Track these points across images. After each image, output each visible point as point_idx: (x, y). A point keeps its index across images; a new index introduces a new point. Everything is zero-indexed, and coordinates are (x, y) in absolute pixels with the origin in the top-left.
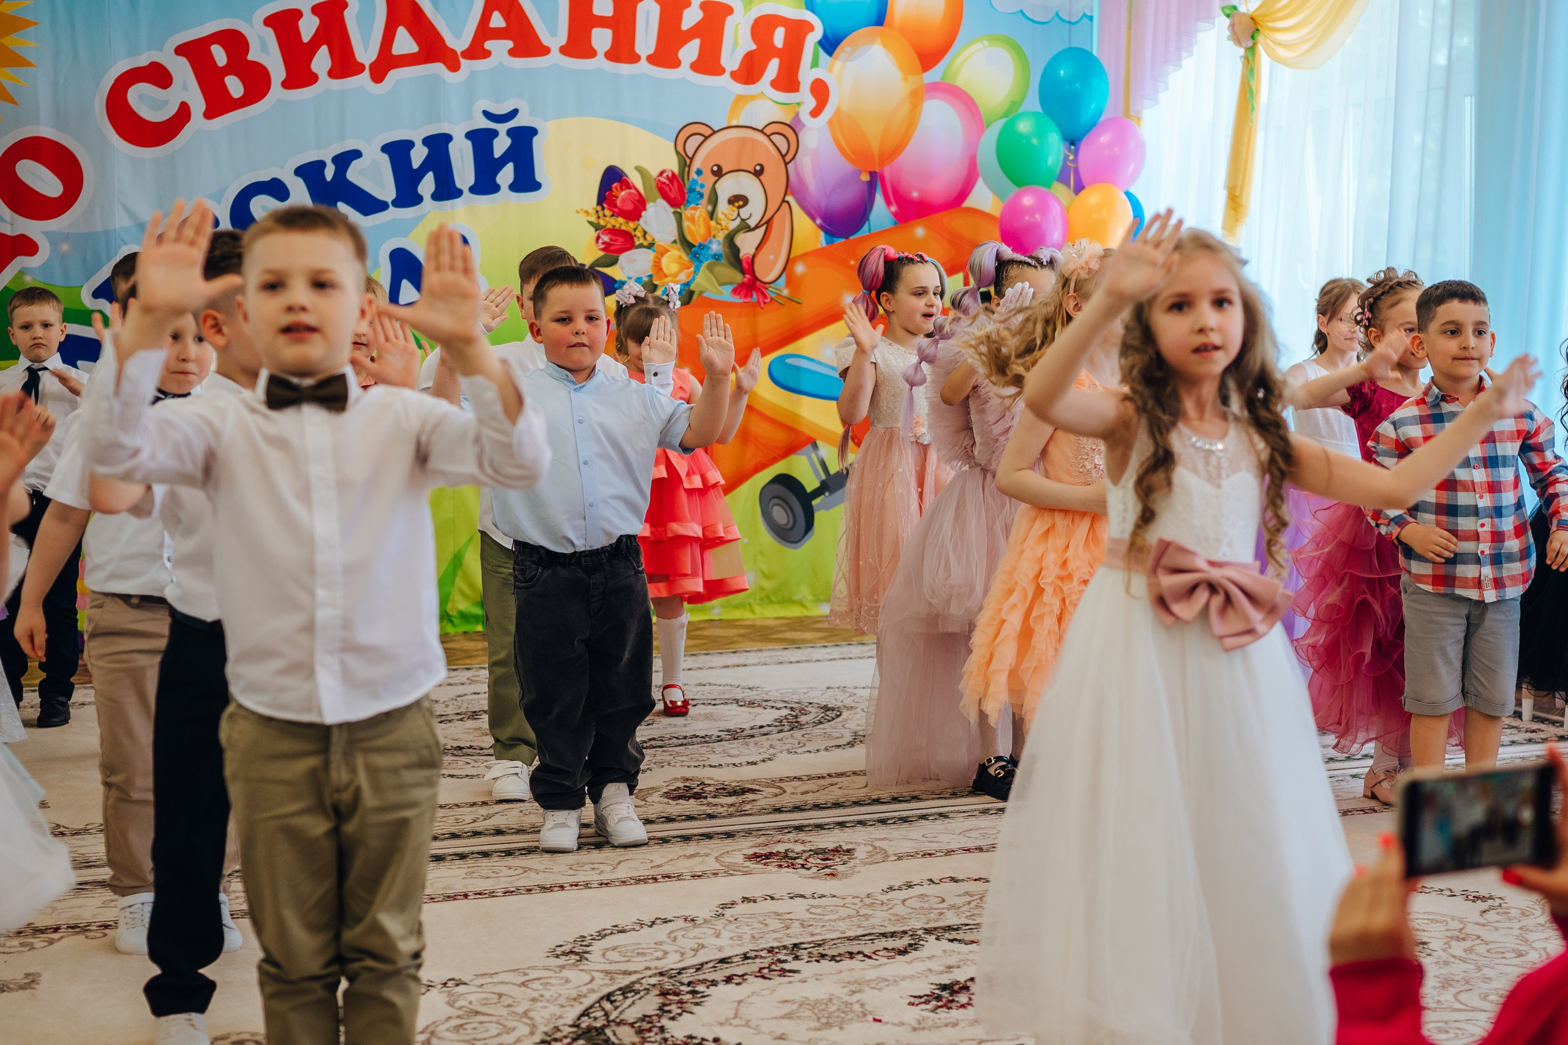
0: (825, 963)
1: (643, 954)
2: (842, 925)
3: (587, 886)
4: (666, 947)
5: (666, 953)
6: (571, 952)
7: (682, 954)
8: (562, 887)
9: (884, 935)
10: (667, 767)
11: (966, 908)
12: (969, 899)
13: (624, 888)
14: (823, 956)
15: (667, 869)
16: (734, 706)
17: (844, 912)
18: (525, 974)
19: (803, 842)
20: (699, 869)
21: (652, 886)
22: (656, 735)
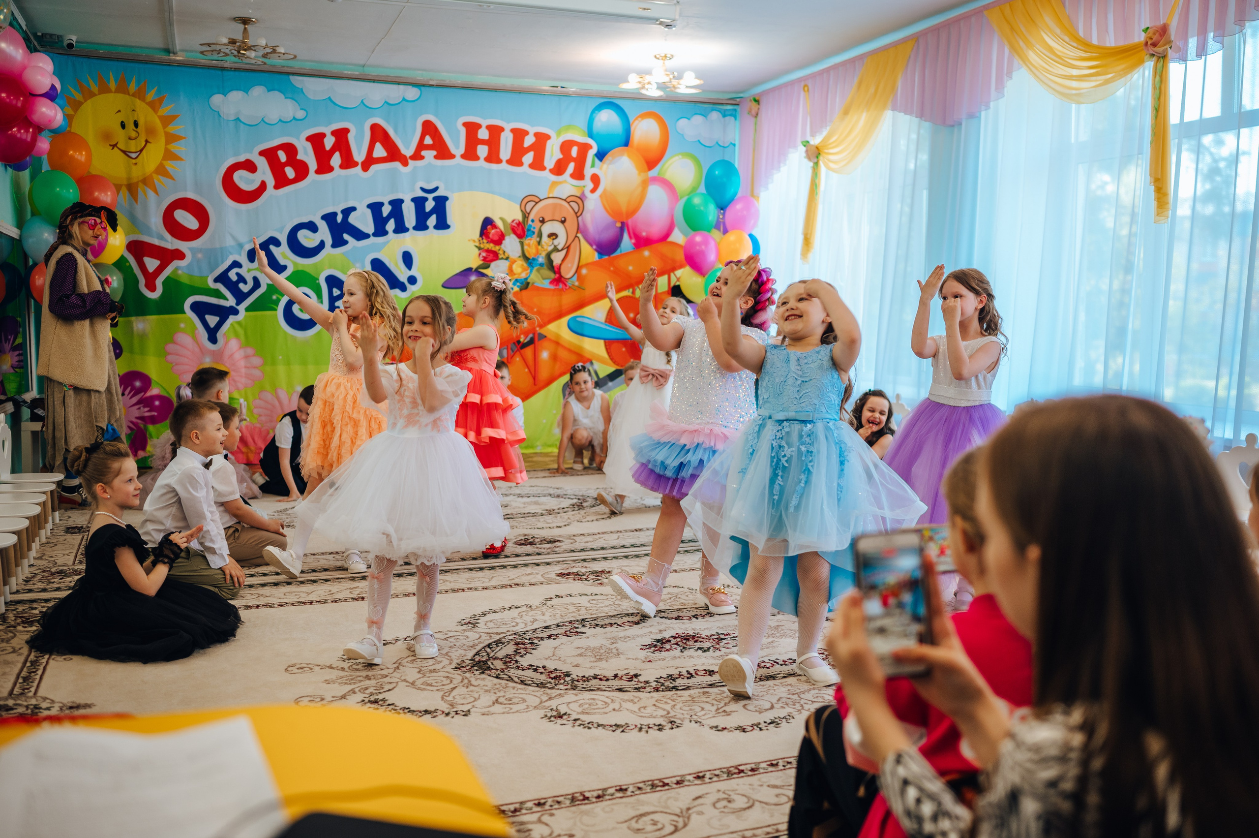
0: (597, 628)
1: (506, 624)
2: (606, 609)
3: (476, 589)
4: (517, 621)
5: (517, 623)
6: (469, 623)
7: (526, 624)
8: (463, 590)
9: (628, 615)
10: (515, 529)
11: (669, 601)
12: (670, 596)
13: (495, 591)
14: (597, 625)
15: (517, 581)
16: (549, 498)
17: (607, 603)
18: (446, 634)
19: (586, 567)
20: (533, 581)
21: (509, 590)
22: (509, 512)
